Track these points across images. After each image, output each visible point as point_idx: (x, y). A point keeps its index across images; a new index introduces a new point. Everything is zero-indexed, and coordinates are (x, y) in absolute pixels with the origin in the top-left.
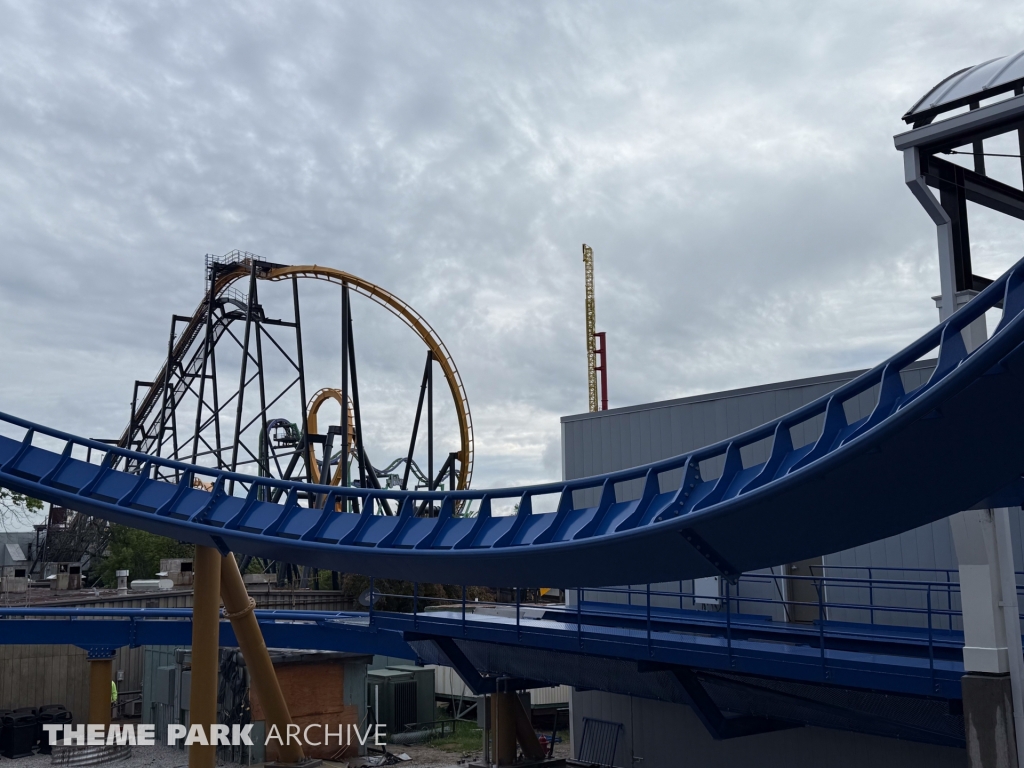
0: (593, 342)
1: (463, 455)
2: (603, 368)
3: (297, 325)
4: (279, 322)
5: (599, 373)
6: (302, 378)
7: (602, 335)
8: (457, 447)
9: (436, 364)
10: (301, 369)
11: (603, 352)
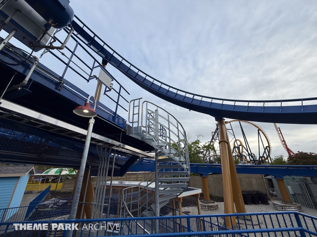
0: (277, 129)
1: (269, 146)
2: (281, 133)
3: (232, 129)
4: (229, 129)
5: (280, 134)
6: (235, 137)
7: (279, 128)
8: (267, 145)
9: (260, 131)
10: (234, 136)
11: (280, 130)
